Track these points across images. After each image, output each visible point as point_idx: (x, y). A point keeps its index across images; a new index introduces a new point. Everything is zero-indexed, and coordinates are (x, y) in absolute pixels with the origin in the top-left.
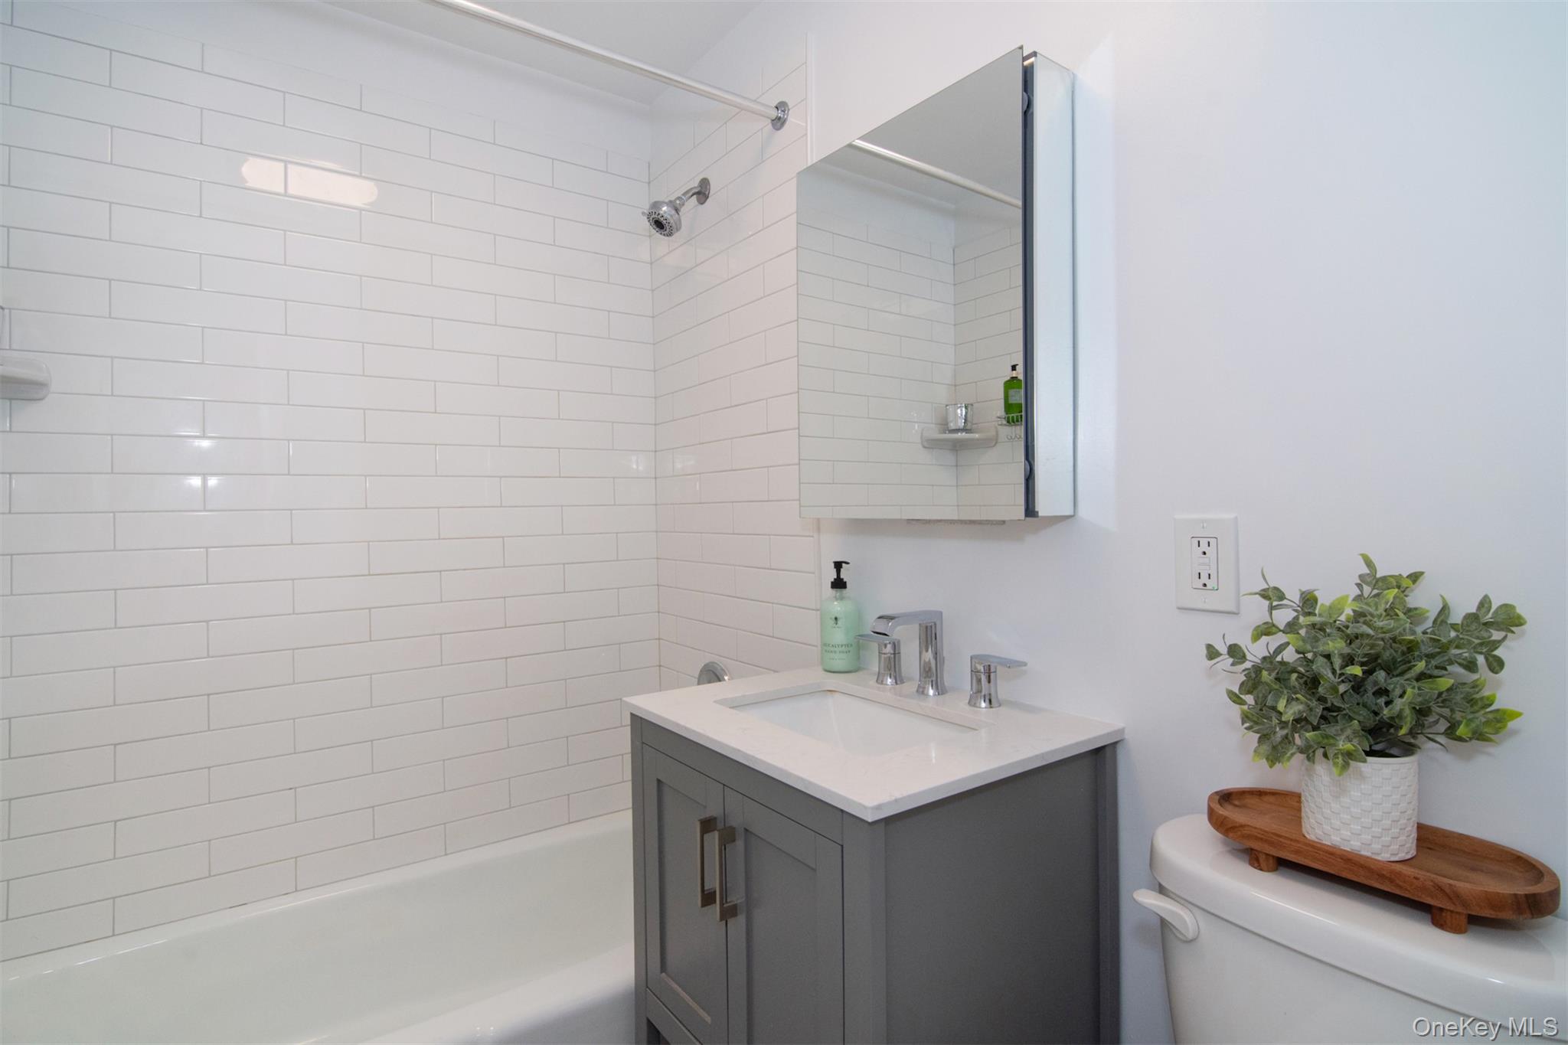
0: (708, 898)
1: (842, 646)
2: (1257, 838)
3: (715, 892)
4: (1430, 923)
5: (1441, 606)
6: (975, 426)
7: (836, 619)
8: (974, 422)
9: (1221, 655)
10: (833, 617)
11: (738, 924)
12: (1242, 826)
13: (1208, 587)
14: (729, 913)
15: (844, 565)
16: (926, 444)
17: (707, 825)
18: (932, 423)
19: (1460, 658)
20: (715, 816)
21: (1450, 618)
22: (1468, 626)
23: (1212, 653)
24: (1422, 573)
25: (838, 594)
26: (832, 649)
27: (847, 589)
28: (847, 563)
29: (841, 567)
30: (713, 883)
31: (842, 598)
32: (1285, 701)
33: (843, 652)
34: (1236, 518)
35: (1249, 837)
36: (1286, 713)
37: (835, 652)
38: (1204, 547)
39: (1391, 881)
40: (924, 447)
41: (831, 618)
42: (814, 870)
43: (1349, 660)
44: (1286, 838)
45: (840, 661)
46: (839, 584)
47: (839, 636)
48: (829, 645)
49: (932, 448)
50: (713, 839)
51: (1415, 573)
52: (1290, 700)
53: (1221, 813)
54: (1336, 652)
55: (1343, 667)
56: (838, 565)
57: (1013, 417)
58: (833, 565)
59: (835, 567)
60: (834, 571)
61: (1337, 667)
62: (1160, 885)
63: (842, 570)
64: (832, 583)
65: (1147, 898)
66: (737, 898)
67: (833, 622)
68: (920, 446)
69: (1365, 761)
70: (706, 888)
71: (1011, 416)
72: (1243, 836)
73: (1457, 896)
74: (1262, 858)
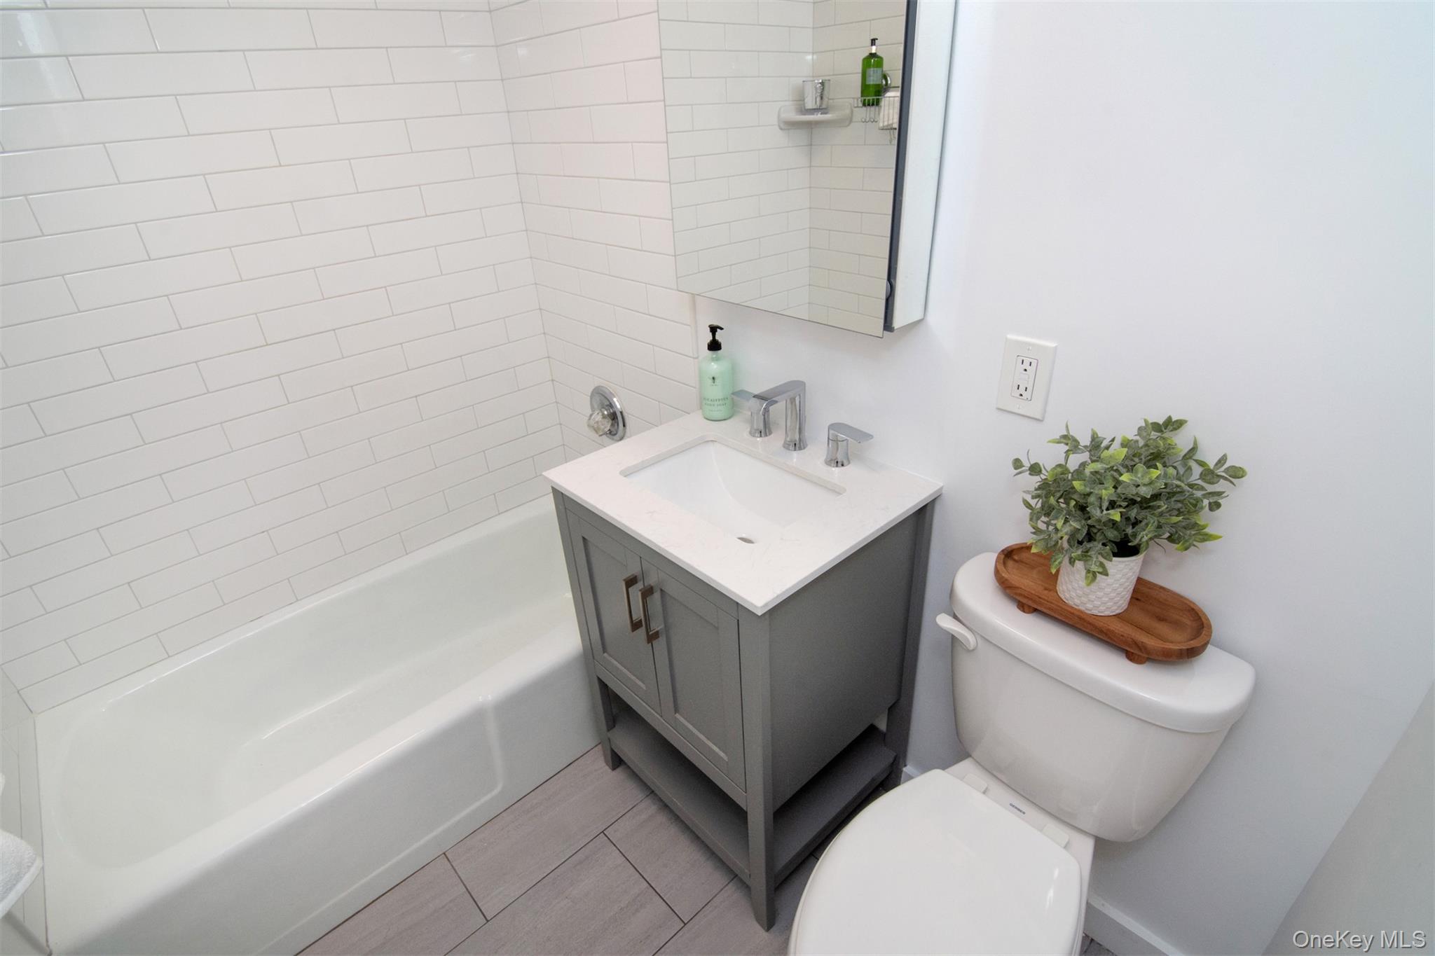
0: (636, 626)
1: (719, 400)
2: (1025, 597)
3: (641, 620)
4: (1125, 657)
5: (1191, 447)
6: (831, 101)
7: (714, 378)
8: (830, 98)
9: (1024, 466)
10: (711, 377)
11: (660, 644)
12: (1017, 588)
13: (1024, 397)
14: (652, 637)
15: (718, 330)
16: (782, 126)
17: (630, 582)
18: (789, 101)
19: (1191, 498)
20: (636, 574)
21: (1196, 455)
22: (1205, 475)
23: (1017, 464)
24: (1186, 422)
25: (714, 356)
26: (712, 403)
27: (722, 350)
28: (722, 329)
29: (716, 331)
30: (638, 614)
31: (716, 360)
32: (1063, 521)
33: (720, 405)
34: (1056, 347)
35: (1020, 595)
36: (1061, 531)
37: (714, 405)
38: (1026, 365)
39: (1106, 634)
40: (781, 129)
41: (709, 378)
42: (717, 628)
43: (1112, 505)
44: (1044, 599)
45: (718, 412)
46: (714, 346)
47: (715, 392)
48: (708, 399)
49: (789, 129)
50: (636, 592)
51: (1181, 420)
52: (1066, 521)
53: (1003, 575)
54: (1106, 498)
55: (1107, 509)
56: (714, 329)
57: (869, 100)
58: (709, 329)
59: (711, 331)
60: (711, 334)
61: (1104, 508)
62: (954, 614)
63: (717, 333)
64: (708, 345)
65: (945, 622)
66: (657, 625)
67: (711, 381)
68: (777, 128)
69: (1111, 561)
70: (634, 619)
71: (867, 98)
72: (1016, 594)
73: (1146, 648)
74: (1025, 607)
